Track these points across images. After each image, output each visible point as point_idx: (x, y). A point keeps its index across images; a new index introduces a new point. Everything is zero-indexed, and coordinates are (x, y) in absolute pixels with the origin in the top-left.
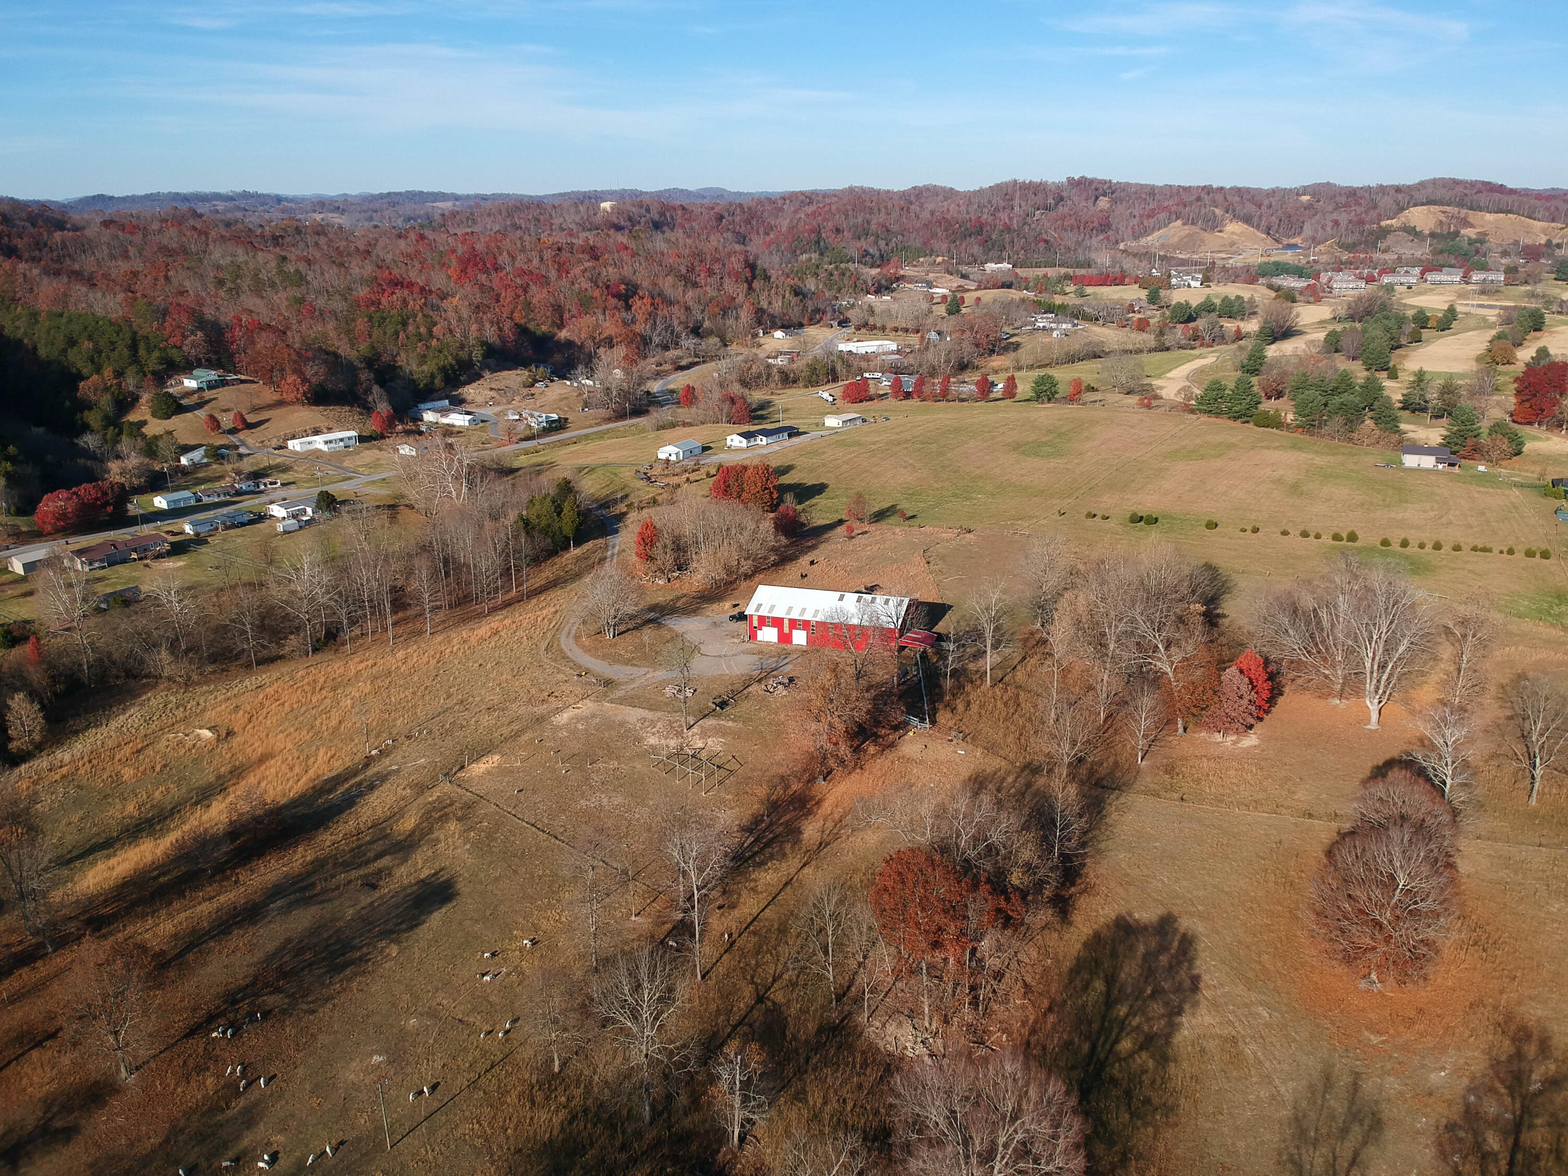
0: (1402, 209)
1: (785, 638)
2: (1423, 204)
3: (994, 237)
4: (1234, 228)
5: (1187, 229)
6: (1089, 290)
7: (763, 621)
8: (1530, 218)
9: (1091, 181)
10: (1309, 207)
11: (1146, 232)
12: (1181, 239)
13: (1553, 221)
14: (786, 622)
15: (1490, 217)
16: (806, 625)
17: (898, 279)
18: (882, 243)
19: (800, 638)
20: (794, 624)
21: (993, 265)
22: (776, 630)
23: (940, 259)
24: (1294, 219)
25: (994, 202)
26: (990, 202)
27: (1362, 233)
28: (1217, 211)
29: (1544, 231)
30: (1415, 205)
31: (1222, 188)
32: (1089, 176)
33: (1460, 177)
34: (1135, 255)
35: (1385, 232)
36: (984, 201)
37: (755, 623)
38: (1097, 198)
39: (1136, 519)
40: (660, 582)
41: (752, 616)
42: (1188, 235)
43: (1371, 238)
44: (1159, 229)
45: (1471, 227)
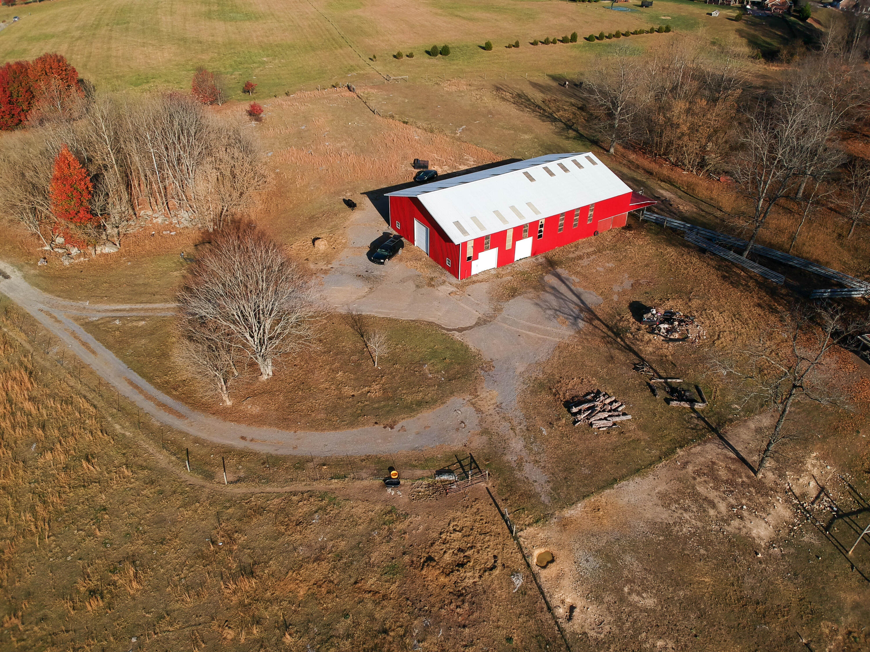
7: (480, 244)
14: (510, 235)
16: (533, 229)
20: (518, 233)
22: (496, 251)
37: (470, 252)
39: (432, 53)
40: (108, 249)
41: (465, 244)
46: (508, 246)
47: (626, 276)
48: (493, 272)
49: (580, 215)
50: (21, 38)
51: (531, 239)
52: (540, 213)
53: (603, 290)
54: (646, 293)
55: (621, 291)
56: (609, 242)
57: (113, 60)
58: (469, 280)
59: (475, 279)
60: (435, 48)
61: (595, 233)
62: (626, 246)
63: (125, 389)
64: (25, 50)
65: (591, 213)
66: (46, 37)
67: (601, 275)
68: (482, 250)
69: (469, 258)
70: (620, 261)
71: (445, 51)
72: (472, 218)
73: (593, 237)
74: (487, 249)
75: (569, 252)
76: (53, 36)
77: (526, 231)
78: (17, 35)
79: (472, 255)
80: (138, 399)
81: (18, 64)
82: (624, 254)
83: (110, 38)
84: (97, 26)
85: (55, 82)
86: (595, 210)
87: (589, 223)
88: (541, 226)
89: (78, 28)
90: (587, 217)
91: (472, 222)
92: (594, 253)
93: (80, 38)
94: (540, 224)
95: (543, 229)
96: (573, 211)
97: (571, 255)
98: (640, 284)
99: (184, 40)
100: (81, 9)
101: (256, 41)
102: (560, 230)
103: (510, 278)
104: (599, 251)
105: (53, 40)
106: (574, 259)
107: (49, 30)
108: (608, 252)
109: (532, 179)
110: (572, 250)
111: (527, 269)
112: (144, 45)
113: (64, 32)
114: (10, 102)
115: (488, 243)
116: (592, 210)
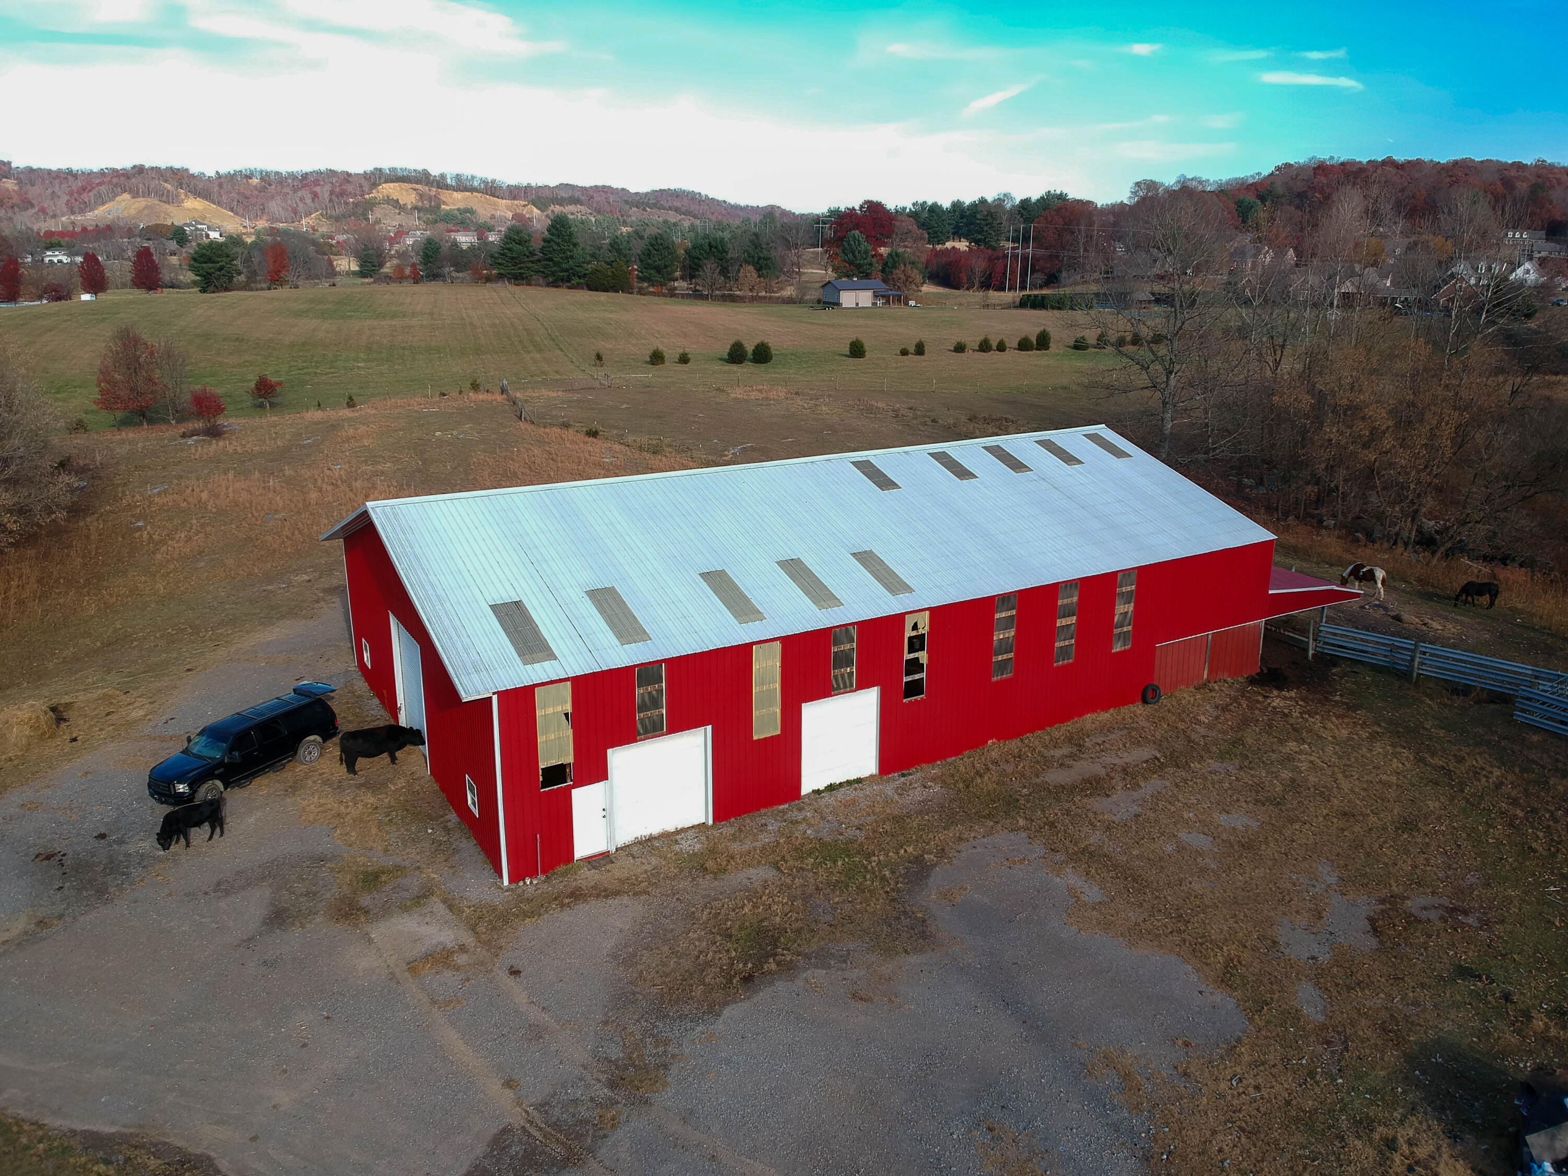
0: (376, 187)
2: (392, 181)
5: (141, 202)
8: (494, 196)
10: (261, 187)
11: (87, 208)
13: (515, 199)
15: (458, 195)
24: (252, 201)
27: (347, 205)
28: (168, 186)
29: (508, 208)
30: (386, 182)
31: (155, 168)
35: (369, 205)
39: (732, 358)
41: (521, 701)
42: (146, 207)
43: (360, 210)
44: (103, 204)
45: (445, 203)
47: (1328, 875)
48: (688, 845)
49: (1082, 610)
51: (869, 699)
52: (908, 589)
53: (1231, 949)
54: (1464, 972)
55: (1324, 958)
56: (1210, 727)
58: (558, 883)
59: (587, 877)
60: (737, 345)
61: (1147, 695)
62: (1281, 742)
65: (1123, 609)
67: (1204, 870)
68: (628, 736)
69: (556, 774)
70: (1278, 803)
71: (760, 355)
72: (593, 594)
73: (1138, 709)
74: (654, 730)
75: (1047, 763)
77: (843, 659)
79: (570, 759)
82: (1286, 774)
86: (1140, 598)
87: (1117, 648)
88: (916, 644)
90: (1110, 625)
91: (589, 609)
92: (1156, 767)
94: (909, 633)
95: (923, 657)
96: (1049, 593)
97: (1055, 777)
98: (1412, 920)
102: (1003, 665)
103: (760, 874)
104: (1176, 760)
106: (1072, 789)
108: (1214, 765)
109: (884, 482)
110: (1058, 753)
111: (851, 833)
115: (655, 703)
116: (1127, 598)
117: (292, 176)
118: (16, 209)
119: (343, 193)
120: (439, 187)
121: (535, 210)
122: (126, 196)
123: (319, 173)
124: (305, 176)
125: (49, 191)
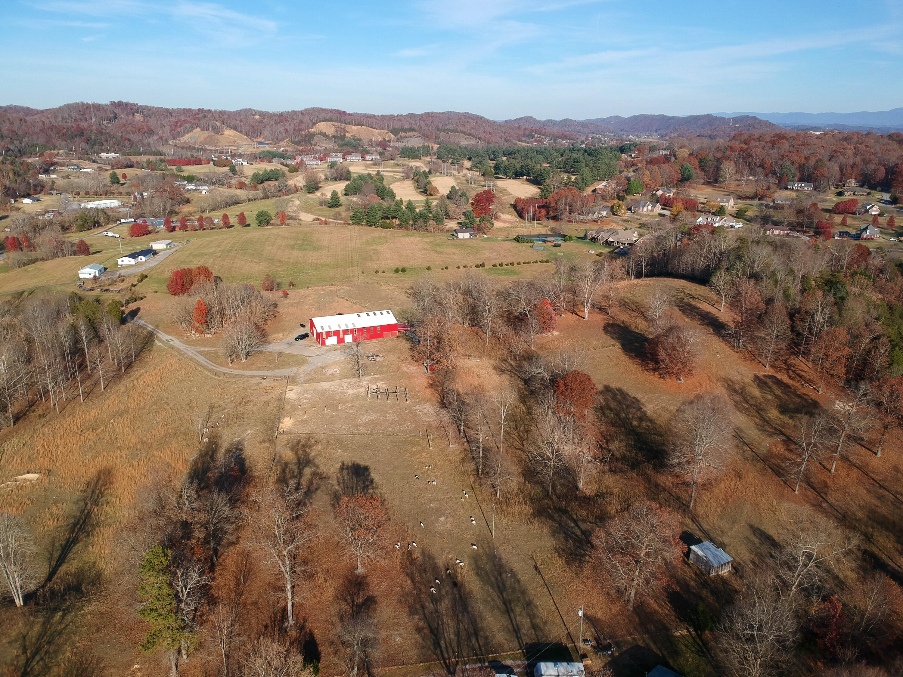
0: (314, 124)
1: (341, 341)
2: (323, 121)
3: (93, 137)
4: (229, 133)
5: (206, 134)
6: (184, 168)
7: (328, 334)
8: (372, 127)
9: (127, 104)
10: (260, 122)
11: (180, 135)
12: (205, 139)
13: (382, 129)
14: (341, 332)
15: (355, 128)
16: (352, 331)
17: (53, 164)
18: (17, 143)
19: (349, 339)
20: (345, 332)
21: (105, 154)
22: (336, 337)
23: (61, 152)
24: (256, 128)
25: (73, 115)
26: (70, 116)
27: (301, 135)
28: (218, 123)
29: (380, 134)
30: (320, 122)
31: (210, 111)
32: (124, 101)
33: (324, 107)
34: (183, 148)
35: (312, 136)
36: (66, 115)
37: (324, 336)
38: (134, 114)
39: (397, 271)
40: (209, 336)
41: (322, 333)
42: (208, 137)
43: (307, 139)
44: (188, 133)
45: (348, 132)
46: (341, 336)
47: (379, 348)
48: (335, 345)
50: (190, 254)
51: (354, 334)
52: (355, 327)
53: (367, 351)
56: (386, 340)
57: (233, 269)
58: (324, 346)
59: (327, 346)
60: (397, 268)
63: (204, 363)
64: (191, 261)
66: (202, 255)
67: (370, 348)
69: (324, 338)
70: (382, 345)
71: (403, 270)
76: (206, 255)
77: (348, 332)
78: (188, 252)
80: (207, 365)
81: (188, 269)
82: (386, 343)
83: (235, 257)
84: (230, 251)
85: (202, 277)
87: (378, 333)
89: (220, 251)
91: (328, 327)
92: (376, 342)
93: (220, 257)
94: (355, 330)
96: (370, 327)
99: (273, 260)
100: (225, 239)
101: (310, 262)
103: (339, 347)
104: (379, 342)
105: (207, 257)
106: (367, 343)
107: (205, 251)
108: (381, 342)
109: (359, 317)
110: (370, 341)
111: (351, 346)
112: (251, 262)
113: (213, 253)
114: (182, 285)
115: (332, 334)
116: (379, 328)
117: (274, 115)
118: (146, 135)
119: (300, 130)
120: (345, 123)
121: (392, 136)
122: (198, 129)
123: (288, 113)
124: (281, 115)
125: (159, 122)
